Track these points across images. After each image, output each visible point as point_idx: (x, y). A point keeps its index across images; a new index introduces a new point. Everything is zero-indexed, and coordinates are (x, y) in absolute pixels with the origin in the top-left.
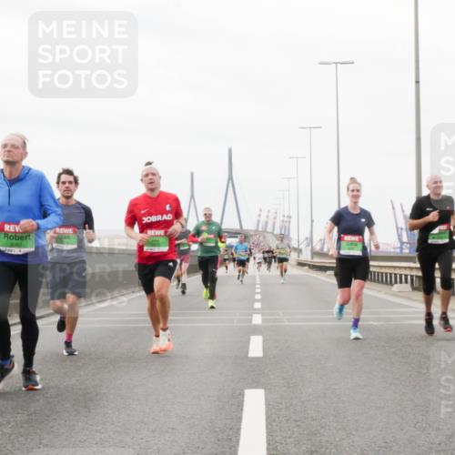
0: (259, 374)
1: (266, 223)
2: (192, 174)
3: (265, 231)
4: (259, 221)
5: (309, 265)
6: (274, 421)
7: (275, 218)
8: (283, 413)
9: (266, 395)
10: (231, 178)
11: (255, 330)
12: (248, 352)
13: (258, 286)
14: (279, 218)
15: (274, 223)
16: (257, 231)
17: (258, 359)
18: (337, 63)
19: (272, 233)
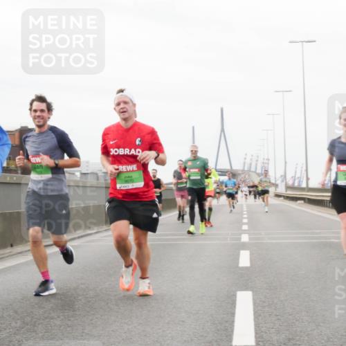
0: (247, 280)
1: (251, 164)
2: (193, 128)
3: (249, 171)
5: (284, 196)
6: (260, 315)
7: (257, 161)
8: (266, 309)
9: (253, 296)
10: (223, 130)
11: (244, 246)
12: (238, 263)
13: (245, 213)
14: (261, 160)
15: (256, 164)
16: (243, 170)
17: (246, 268)
18: (302, 42)
19: (255, 172)
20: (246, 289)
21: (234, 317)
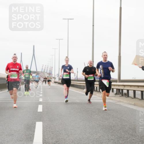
0: (41, 117)
1: (45, 69)
2: (21, 53)
3: (44, 72)
4: (42, 69)
5: (58, 83)
6: (45, 132)
7: (48, 68)
8: (48, 129)
9: (43, 124)
10: (34, 55)
11: (40, 103)
12: (37, 110)
13: (42, 89)
14: (49, 67)
15: (47, 69)
16: (42, 72)
17: (41, 112)
18: (68, 19)
19: (47, 72)
20: (40, 121)
21: (34, 132)
